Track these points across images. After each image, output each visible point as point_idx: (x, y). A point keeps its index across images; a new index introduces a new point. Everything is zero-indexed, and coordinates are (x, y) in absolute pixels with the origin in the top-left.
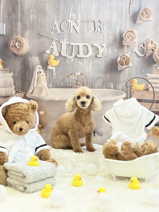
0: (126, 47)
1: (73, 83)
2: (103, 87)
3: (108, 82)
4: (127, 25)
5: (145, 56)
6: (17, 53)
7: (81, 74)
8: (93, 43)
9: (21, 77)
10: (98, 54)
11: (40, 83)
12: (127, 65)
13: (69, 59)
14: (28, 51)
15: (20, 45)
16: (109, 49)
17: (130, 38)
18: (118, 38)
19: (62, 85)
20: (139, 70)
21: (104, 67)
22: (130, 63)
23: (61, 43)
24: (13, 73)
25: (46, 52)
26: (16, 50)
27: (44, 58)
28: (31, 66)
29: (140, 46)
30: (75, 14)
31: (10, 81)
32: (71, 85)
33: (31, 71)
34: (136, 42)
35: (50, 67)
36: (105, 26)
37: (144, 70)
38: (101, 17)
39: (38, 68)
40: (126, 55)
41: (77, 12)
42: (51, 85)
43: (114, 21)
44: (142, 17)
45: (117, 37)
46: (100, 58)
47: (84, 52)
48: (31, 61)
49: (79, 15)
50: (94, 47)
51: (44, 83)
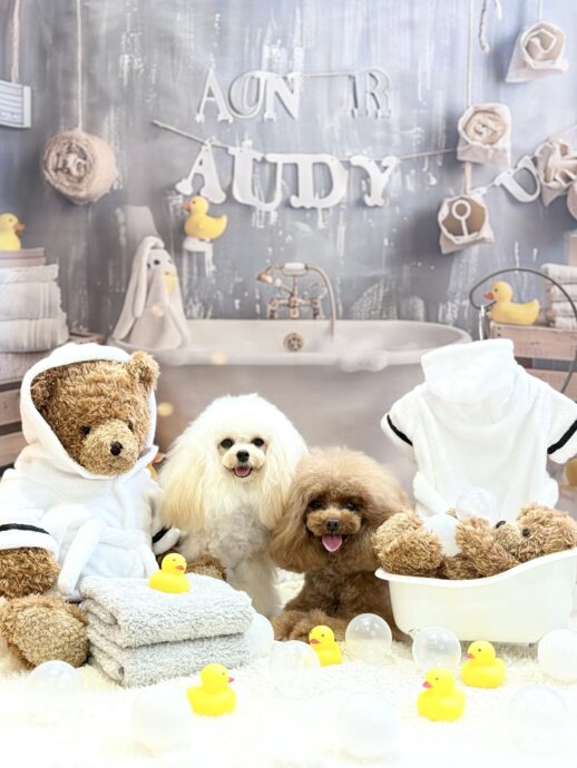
2: (387, 313)
4: (472, 89)
5: (538, 201)
6: (71, 193)
7: (306, 268)
9: (89, 281)
10: (369, 195)
11: (157, 300)
12: (474, 234)
13: (263, 214)
14: (112, 186)
15: (83, 162)
16: (407, 177)
17: (485, 134)
19: (237, 307)
20: (517, 251)
21: (389, 242)
22: (487, 226)
23: (233, 157)
24: (57, 266)
25: (179, 187)
26: (67, 184)
27: (172, 209)
28: (123, 240)
29: (520, 165)
30: (284, 50)
31: (50, 296)
32: (270, 307)
33: (124, 258)
34: (505, 152)
35: (191, 245)
36: (391, 94)
37: (535, 251)
38: (379, 59)
39: (151, 248)
40: (472, 197)
41: (291, 42)
42: (196, 309)
43: (425, 73)
44: (528, 58)
45: (437, 133)
47: (317, 188)
48: (125, 224)
49: (299, 53)
50: (352, 170)
51: (170, 302)
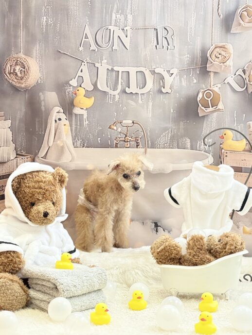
0: (212, 75)
1: (119, 138)
2: (173, 145)
3: (182, 137)
4: (214, 36)
5: (246, 91)
6: (17, 85)
7: (133, 123)
8: (154, 67)
9: (25, 128)
10: (164, 88)
11: (59, 138)
12: (215, 107)
13: (112, 96)
14: (38, 82)
15: (23, 70)
16: (182, 79)
17: (220, 58)
18: (199, 60)
19: (99, 141)
20: (235, 115)
21: (173, 111)
22: (221, 103)
23: (98, 68)
24: (10, 121)
25: (71, 82)
26: (15, 80)
27: (67, 93)
28: (43, 108)
29: (237, 74)
30: (122, 16)
31: (7, 135)
32: (115, 142)
33: (44, 117)
34: (231, 67)
35: (77, 111)
36: (175, 38)
37: (244, 115)
38: (169, 21)
39: (57, 112)
40: (214, 89)
41: (126, 12)
42: (79, 142)
43: (191, 28)
44: (241, 22)
45: (197, 57)
46: (167, 94)
47: (138, 84)
48: (44, 100)
49: (130, 17)
50: (156, 75)
51: (66, 139)
